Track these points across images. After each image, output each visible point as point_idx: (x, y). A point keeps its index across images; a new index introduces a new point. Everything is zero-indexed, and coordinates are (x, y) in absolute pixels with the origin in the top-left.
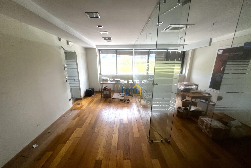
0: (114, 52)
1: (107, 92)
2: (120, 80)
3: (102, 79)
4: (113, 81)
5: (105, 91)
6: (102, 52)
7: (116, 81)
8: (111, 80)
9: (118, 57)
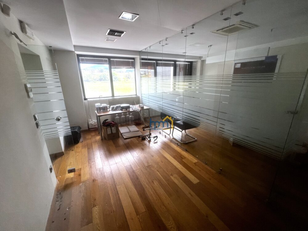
0: (106, 61)
1: (113, 128)
2: (129, 106)
3: (97, 108)
4: (116, 109)
5: (110, 128)
6: (82, 60)
7: (122, 108)
8: (114, 107)
9: (112, 69)
